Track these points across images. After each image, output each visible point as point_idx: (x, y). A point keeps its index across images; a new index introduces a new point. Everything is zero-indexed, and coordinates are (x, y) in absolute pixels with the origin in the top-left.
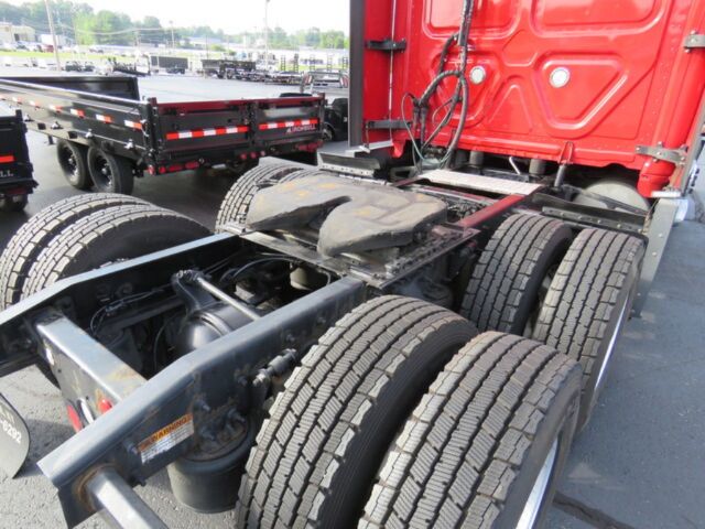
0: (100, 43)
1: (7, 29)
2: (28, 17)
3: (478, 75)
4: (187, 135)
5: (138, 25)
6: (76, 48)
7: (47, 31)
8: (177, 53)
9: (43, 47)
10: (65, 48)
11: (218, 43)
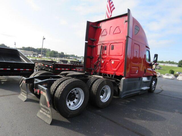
0: (50, 57)
1: (32, 53)
2: (37, 51)
3: (103, 62)
4: (59, 69)
5: (59, 54)
6: (45, 57)
7: (40, 54)
8: (66, 59)
9: (39, 57)
10: (43, 57)
11: (76, 58)
